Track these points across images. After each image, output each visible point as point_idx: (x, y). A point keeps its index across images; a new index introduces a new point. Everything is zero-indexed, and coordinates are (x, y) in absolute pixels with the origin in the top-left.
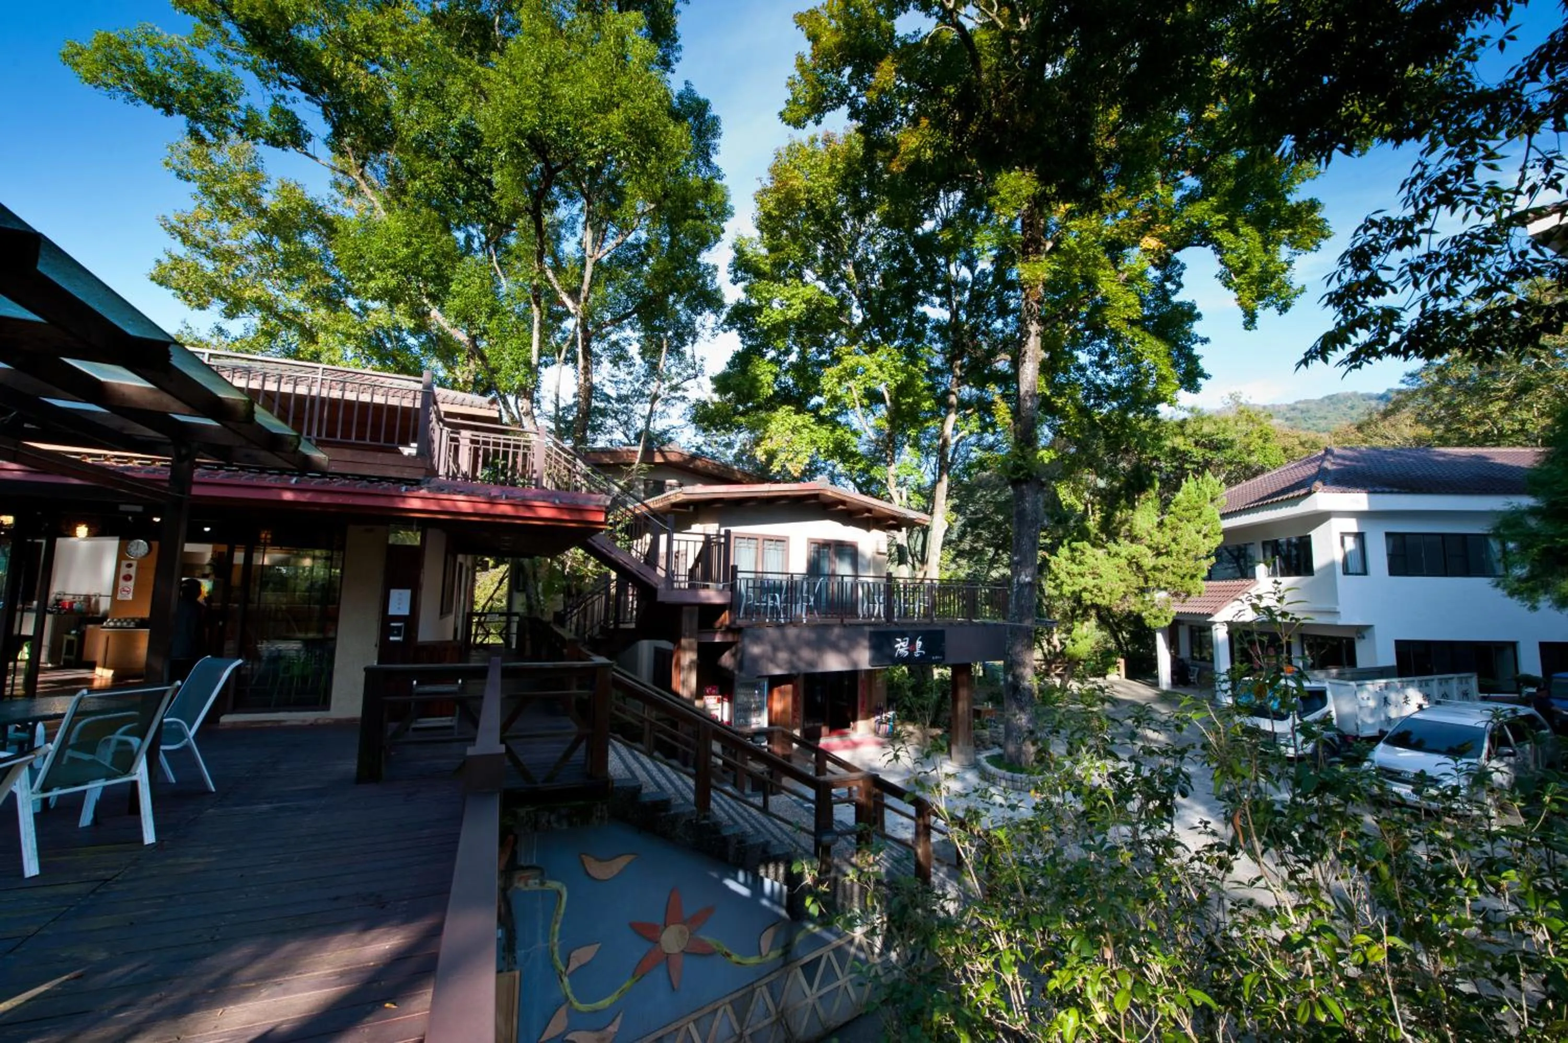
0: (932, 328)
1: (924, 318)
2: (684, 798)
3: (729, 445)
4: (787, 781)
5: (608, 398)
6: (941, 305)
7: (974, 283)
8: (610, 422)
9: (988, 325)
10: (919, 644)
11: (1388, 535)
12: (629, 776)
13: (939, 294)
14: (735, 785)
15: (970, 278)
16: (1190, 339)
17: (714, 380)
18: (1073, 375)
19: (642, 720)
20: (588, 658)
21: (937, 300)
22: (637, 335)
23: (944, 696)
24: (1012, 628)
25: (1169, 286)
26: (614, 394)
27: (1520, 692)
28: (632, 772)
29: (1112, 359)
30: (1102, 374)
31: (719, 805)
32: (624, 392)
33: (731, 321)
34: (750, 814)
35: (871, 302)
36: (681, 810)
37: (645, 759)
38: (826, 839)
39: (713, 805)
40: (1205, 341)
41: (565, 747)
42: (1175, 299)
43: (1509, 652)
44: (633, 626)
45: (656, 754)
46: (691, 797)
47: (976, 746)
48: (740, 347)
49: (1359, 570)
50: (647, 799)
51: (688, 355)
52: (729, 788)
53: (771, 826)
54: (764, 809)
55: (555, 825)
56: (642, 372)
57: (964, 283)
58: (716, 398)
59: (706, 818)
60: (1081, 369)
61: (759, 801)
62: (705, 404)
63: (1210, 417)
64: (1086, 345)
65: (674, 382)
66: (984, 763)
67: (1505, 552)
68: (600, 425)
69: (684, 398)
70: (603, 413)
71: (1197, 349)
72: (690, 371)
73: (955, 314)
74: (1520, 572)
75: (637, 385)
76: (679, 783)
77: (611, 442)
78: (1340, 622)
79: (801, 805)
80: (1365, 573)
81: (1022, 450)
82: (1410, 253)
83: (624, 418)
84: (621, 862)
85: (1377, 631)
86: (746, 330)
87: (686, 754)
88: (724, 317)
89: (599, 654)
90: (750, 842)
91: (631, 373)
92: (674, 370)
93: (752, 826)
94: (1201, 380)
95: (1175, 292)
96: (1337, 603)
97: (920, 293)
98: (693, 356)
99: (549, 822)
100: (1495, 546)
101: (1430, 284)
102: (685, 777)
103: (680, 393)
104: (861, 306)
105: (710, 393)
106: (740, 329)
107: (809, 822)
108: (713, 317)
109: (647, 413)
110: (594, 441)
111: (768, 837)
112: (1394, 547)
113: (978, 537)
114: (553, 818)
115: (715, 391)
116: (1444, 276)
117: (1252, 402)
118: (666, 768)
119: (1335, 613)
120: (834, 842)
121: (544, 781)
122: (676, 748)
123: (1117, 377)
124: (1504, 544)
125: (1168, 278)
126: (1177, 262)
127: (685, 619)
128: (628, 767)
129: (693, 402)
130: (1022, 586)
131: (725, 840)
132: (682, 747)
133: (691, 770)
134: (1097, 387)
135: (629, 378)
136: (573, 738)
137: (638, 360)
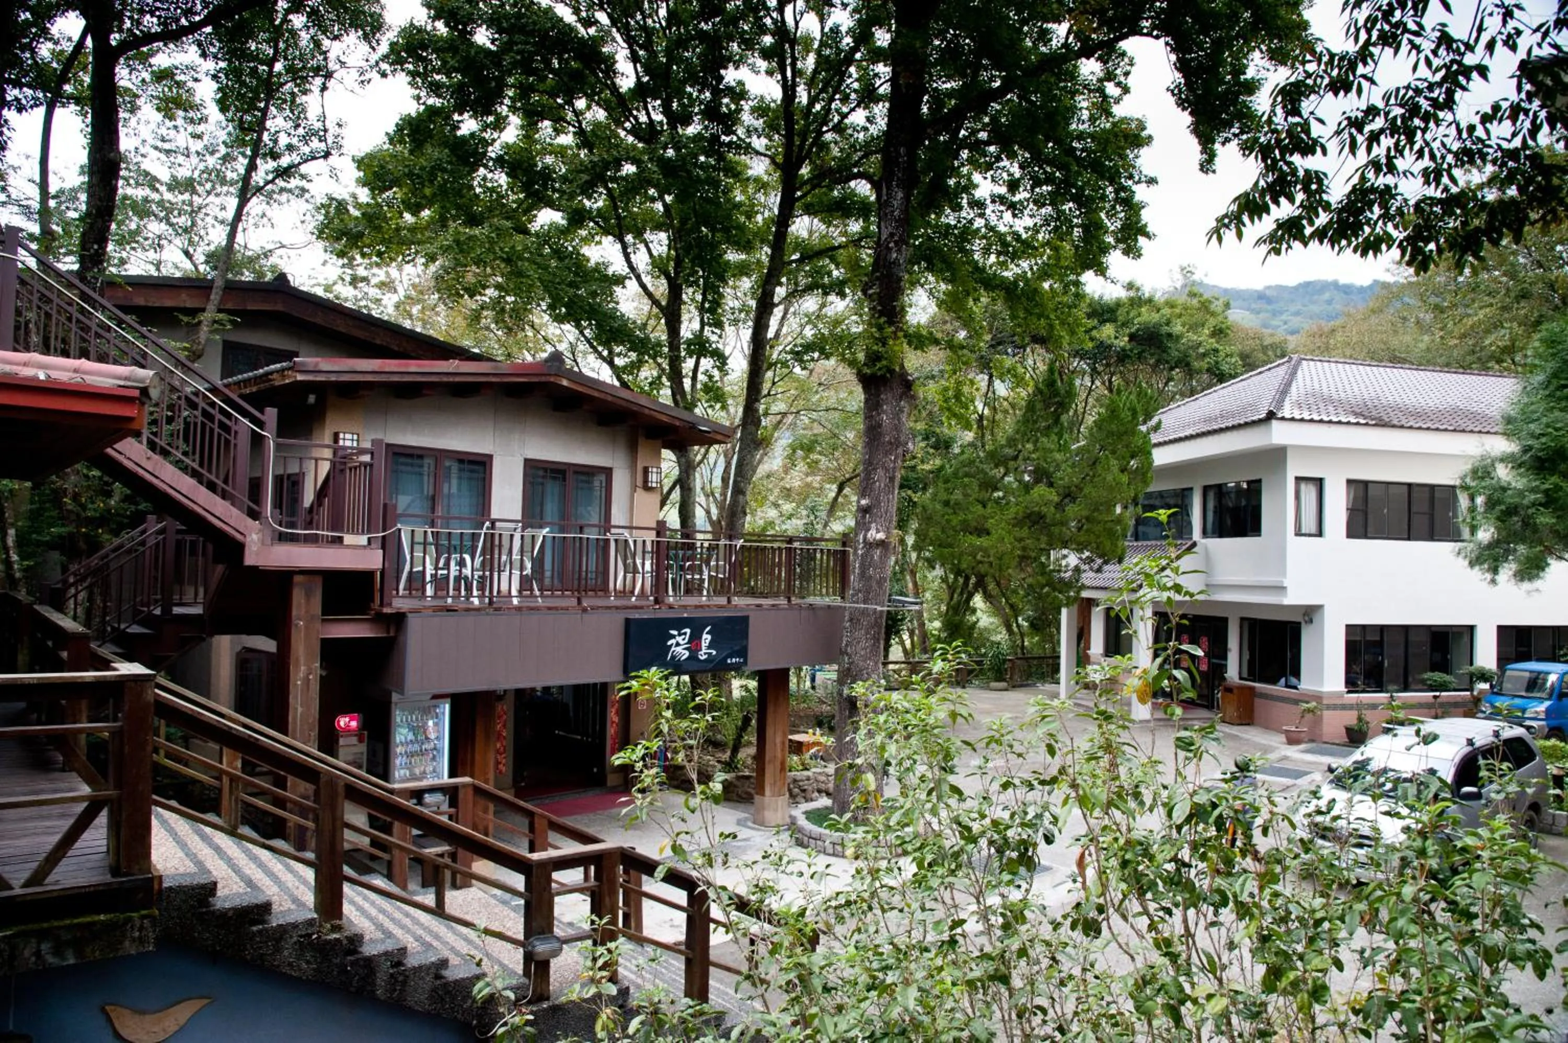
0: (753, 110)
1: (739, 93)
2: (295, 900)
3: (387, 286)
4: (482, 867)
5: (152, 182)
6: (770, 73)
7: (822, 44)
8: (155, 227)
9: (844, 116)
10: (706, 638)
11: (1350, 482)
12: (191, 868)
13: (766, 54)
14: (390, 877)
15: (818, 35)
16: (1131, 177)
17: (360, 163)
18: (967, 213)
19: (219, 774)
20: (105, 665)
21: (763, 65)
22: (210, 65)
23: (746, 721)
24: (853, 611)
25: (1111, 89)
26: (163, 174)
27: (1471, 689)
28: (199, 863)
29: (1022, 195)
30: (1008, 216)
31: (360, 908)
32: (183, 173)
33: (396, 57)
34: (416, 922)
35: (652, 54)
36: (291, 919)
37: (222, 839)
38: (541, 948)
39: (347, 908)
40: (1152, 181)
41: (67, 824)
42: (1119, 111)
43: (1466, 639)
44: (197, 610)
45: (246, 830)
46: (309, 898)
47: (792, 796)
48: (412, 109)
49: (1313, 530)
50: (227, 905)
51: (313, 113)
52: (379, 882)
53: (450, 937)
54: (439, 911)
55: (51, 959)
56: (222, 136)
57: (807, 41)
58: (364, 195)
59: (338, 928)
60: (978, 205)
61: (429, 899)
62: (341, 206)
63: (1150, 300)
64: (989, 167)
65: (285, 161)
66: (802, 822)
67: (1472, 509)
68: (138, 232)
69: (304, 190)
70: (142, 210)
71: (1141, 193)
72: (315, 144)
73: (789, 91)
74: (1485, 535)
75: (212, 161)
76: (288, 878)
77: (158, 265)
78: (1287, 601)
79: (504, 903)
80: (1320, 533)
81: (880, 328)
82: (1351, 104)
83: (183, 221)
84: (182, 1014)
85: (1328, 613)
86: (424, 76)
87: (302, 829)
88: (384, 48)
89: (131, 660)
90: (412, 961)
91: (198, 137)
92: (283, 140)
93: (418, 939)
94: (1142, 240)
95: (1118, 101)
96: (1284, 574)
97: (735, 46)
98: (323, 118)
99: (38, 954)
100: (1463, 501)
101: (1369, 150)
102: (299, 867)
103: (294, 182)
104: (634, 58)
105: (353, 187)
106: (413, 74)
107: (516, 926)
108: (364, 48)
109: (230, 214)
110: (123, 262)
111: (446, 953)
112: (1355, 499)
113: (813, 467)
114: (45, 947)
115: (364, 183)
116: (1387, 142)
117: (1206, 281)
118: (264, 854)
119: (1281, 589)
120: (556, 953)
121: (25, 885)
122: (283, 821)
123: (1029, 222)
124: (1472, 499)
125: (1110, 76)
126: (1123, 54)
127: (298, 596)
128: (191, 855)
129: (321, 199)
130: (870, 545)
131: (370, 963)
132: (293, 819)
133: (310, 855)
134: (1001, 237)
135: (197, 146)
136: (80, 807)
137: (213, 112)
